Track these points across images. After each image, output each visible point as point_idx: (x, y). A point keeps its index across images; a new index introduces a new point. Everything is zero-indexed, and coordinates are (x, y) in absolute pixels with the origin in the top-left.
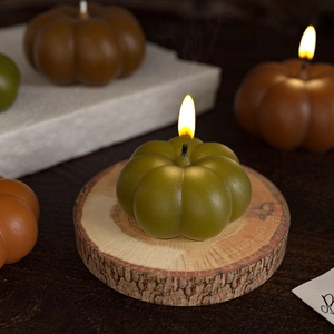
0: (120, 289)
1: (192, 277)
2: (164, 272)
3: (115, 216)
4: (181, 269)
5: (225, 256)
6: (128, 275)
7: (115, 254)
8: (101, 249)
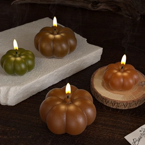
0: (107, 105)
1: (127, 102)
2: (120, 101)
3: (103, 85)
4: (123, 100)
5: (134, 97)
6: (110, 102)
7: (106, 96)
8: (102, 95)
